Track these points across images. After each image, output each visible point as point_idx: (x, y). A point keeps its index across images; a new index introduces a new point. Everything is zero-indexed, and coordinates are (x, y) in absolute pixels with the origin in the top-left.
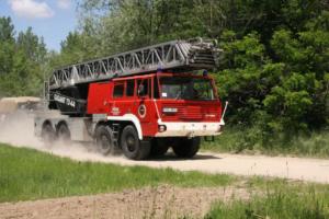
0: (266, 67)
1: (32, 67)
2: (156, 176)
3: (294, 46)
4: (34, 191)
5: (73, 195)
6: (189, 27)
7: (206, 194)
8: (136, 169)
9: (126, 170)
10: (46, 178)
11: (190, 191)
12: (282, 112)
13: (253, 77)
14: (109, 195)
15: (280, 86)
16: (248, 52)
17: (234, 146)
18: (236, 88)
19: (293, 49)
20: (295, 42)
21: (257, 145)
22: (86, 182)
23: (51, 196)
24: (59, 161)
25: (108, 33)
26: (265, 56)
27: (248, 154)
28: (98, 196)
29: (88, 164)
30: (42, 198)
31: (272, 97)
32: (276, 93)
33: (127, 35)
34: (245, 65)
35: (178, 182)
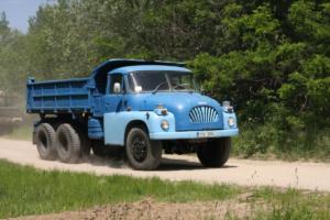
0: (281, 48)
2: (138, 189)
3: (317, 21)
5: (33, 213)
7: (198, 210)
8: (115, 179)
9: (102, 181)
11: (178, 206)
12: (303, 106)
13: (267, 61)
15: (300, 71)
16: (258, 30)
18: (245, 75)
19: (315, 25)
20: (318, 15)
21: (272, 148)
22: (48, 198)
24: (19, 171)
26: (280, 34)
27: (261, 159)
29: (55, 174)
31: (289, 86)
32: (295, 81)
33: (109, 8)
34: (256, 45)
35: (164, 195)
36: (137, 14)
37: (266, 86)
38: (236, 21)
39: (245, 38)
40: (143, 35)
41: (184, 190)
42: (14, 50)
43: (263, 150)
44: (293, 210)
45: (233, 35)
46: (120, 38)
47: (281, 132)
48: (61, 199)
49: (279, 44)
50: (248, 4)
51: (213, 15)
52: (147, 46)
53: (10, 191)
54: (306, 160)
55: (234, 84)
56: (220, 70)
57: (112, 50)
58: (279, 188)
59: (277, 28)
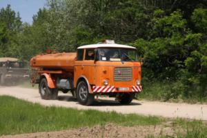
0: (188, 36)
1: (10, 35)
4: (13, 128)
5: (44, 131)
6: (130, 6)
7: (141, 131)
8: (90, 112)
9: (82, 113)
10: (22, 118)
11: (129, 128)
12: (200, 71)
13: (178, 44)
14: (69, 131)
15: (198, 50)
16: (173, 26)
17: (163, 95)
18: (165, 52)
21: (181, 95)
23: (27, 131)
26: (187, 28)
27: (174, 102)
28: (61, 132)
29: (53, 108)
30: (19, 133)
31: (191, 59)
32: (194, 56)
33: (83, 11)
34: (171, 34)
35: (120, 122)
37: (177, 59)
38: (160, 20)
39: (165, 30)
40: (103, 27)
41: (131, 119)
42: (25, 35)
43: (175, 97)
45: (158, 28)
46: (90, 29)
47: (186, 86)
48: (59, 123)
49: (186, 34)
50: (167, 10)
51: (146, 16)
52: (105, 34)
54: (201, 103)
55: (158, 57)
56: (150, 48)
57: (85, 36)
59: (185, 24)
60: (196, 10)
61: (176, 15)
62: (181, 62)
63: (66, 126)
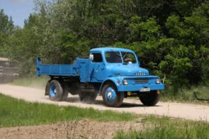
0: (161, 41)
1: (3, 37)
3: (182, 27)
5: (24, 125)
6: (111, 12)
7: (114, 126)
8: (69, 108)
9: (62, 109)
10: (5, 113)
11: (103, 124)
12: (172, 72)
13: (153, 48)
14: (47, 126)
15: (171, 53)
16: (149, 30)
18: (141, 54)
19: (180, 29)
20: (182, 24)
22: (32, 117)
24: (17, 102)
25: (55, 14)
26: (161, 33)
28: (40, 126)
32: (168, 60)
33: (68, 16)
34: (148, 39)
35: (96, 118)
36: (84, 20)
38: (137, 25)
39: (142, 34)
40: (86, 31)
41: (106, 115)
42: (16, 37)
44: (166, 128)
45: (136, 33)
46: (74, 33)
49: (160, 38)
50: (144, 17)
51: (125, 22)
52: (89, 37)
53: (11, 113)
54: (172, 101)
57: (69, 39)
58: (158, 116)
59: (159, 30)
60: (169, 17)
61: (152, 21)
62: (156, 64)
63: (45, 121)
